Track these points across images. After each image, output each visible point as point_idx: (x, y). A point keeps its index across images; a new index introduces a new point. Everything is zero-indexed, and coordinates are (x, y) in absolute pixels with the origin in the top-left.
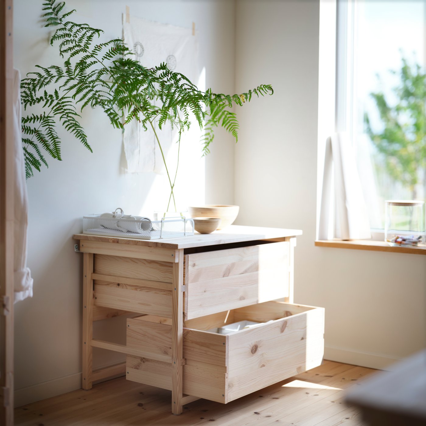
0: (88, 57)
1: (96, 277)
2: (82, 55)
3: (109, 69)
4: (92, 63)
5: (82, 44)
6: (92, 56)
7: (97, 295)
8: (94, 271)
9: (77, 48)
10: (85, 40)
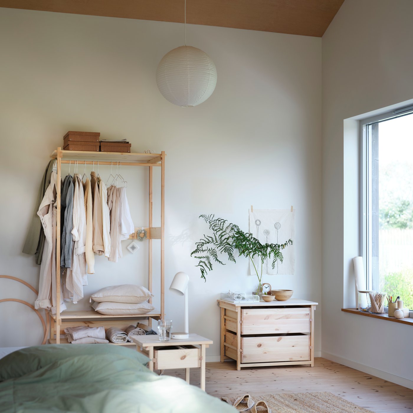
0: (223, 232)
1: (226, 317)
2: (221, 231)
3: (231, 236)
4: (225, 234)
5: (221, 227)
6: (225, 232)
7: (226, 324)
8: (225, 315)
9: (219, 229)
10: (222, 225)
